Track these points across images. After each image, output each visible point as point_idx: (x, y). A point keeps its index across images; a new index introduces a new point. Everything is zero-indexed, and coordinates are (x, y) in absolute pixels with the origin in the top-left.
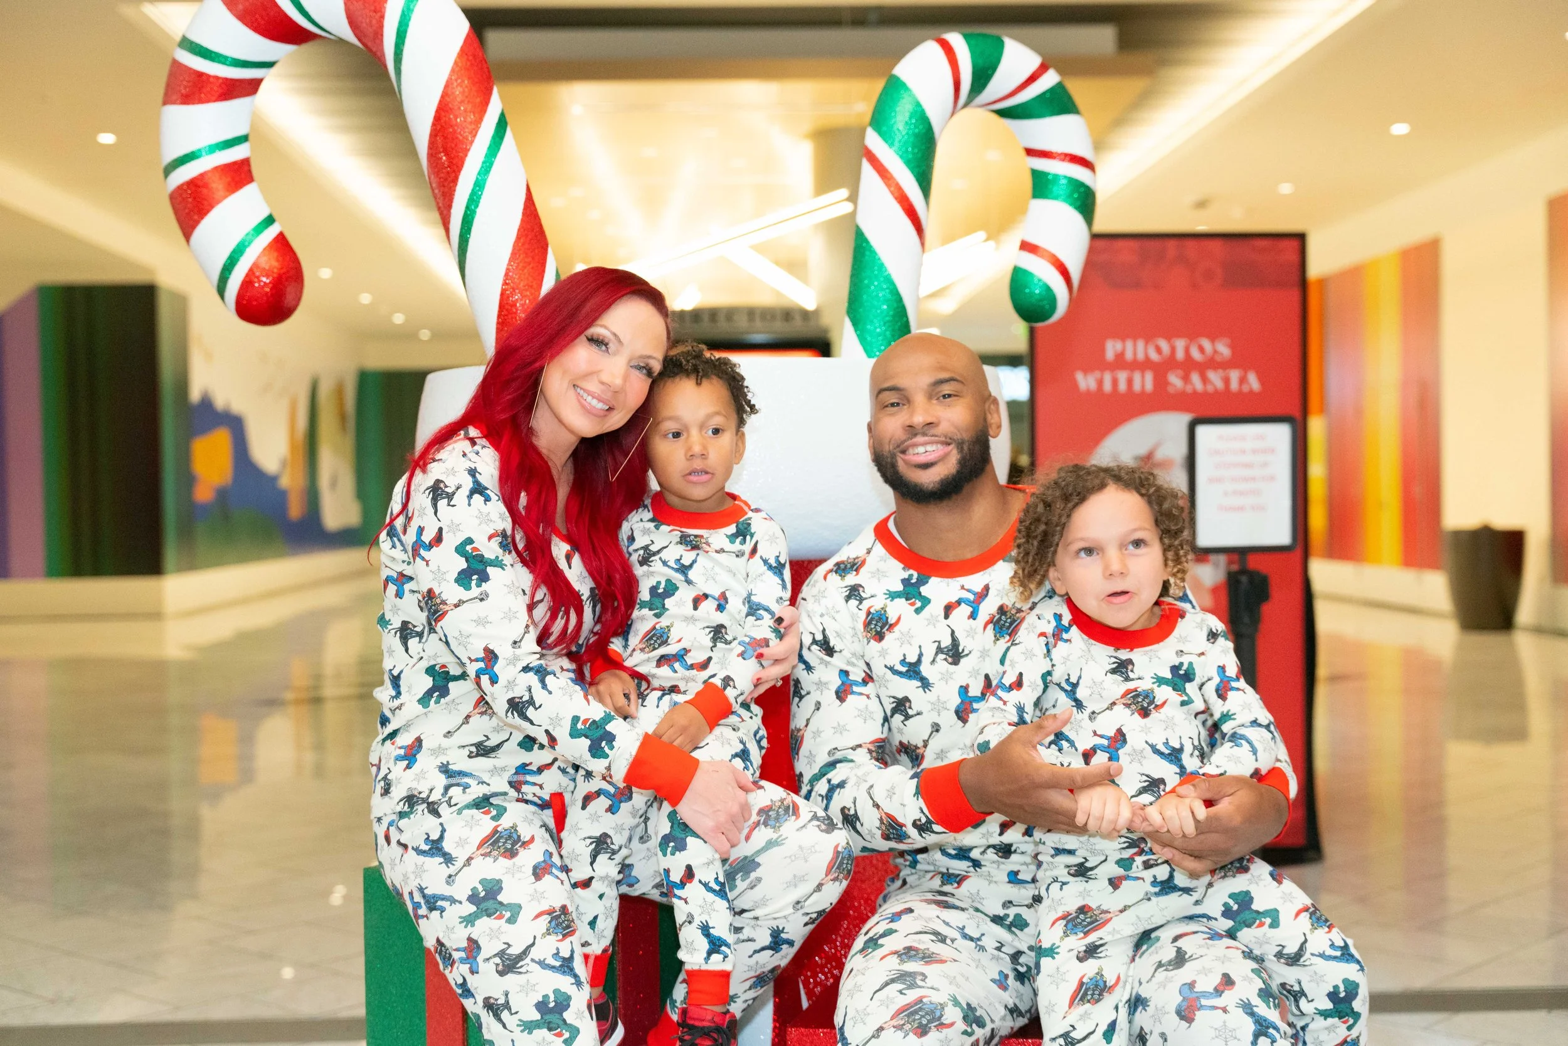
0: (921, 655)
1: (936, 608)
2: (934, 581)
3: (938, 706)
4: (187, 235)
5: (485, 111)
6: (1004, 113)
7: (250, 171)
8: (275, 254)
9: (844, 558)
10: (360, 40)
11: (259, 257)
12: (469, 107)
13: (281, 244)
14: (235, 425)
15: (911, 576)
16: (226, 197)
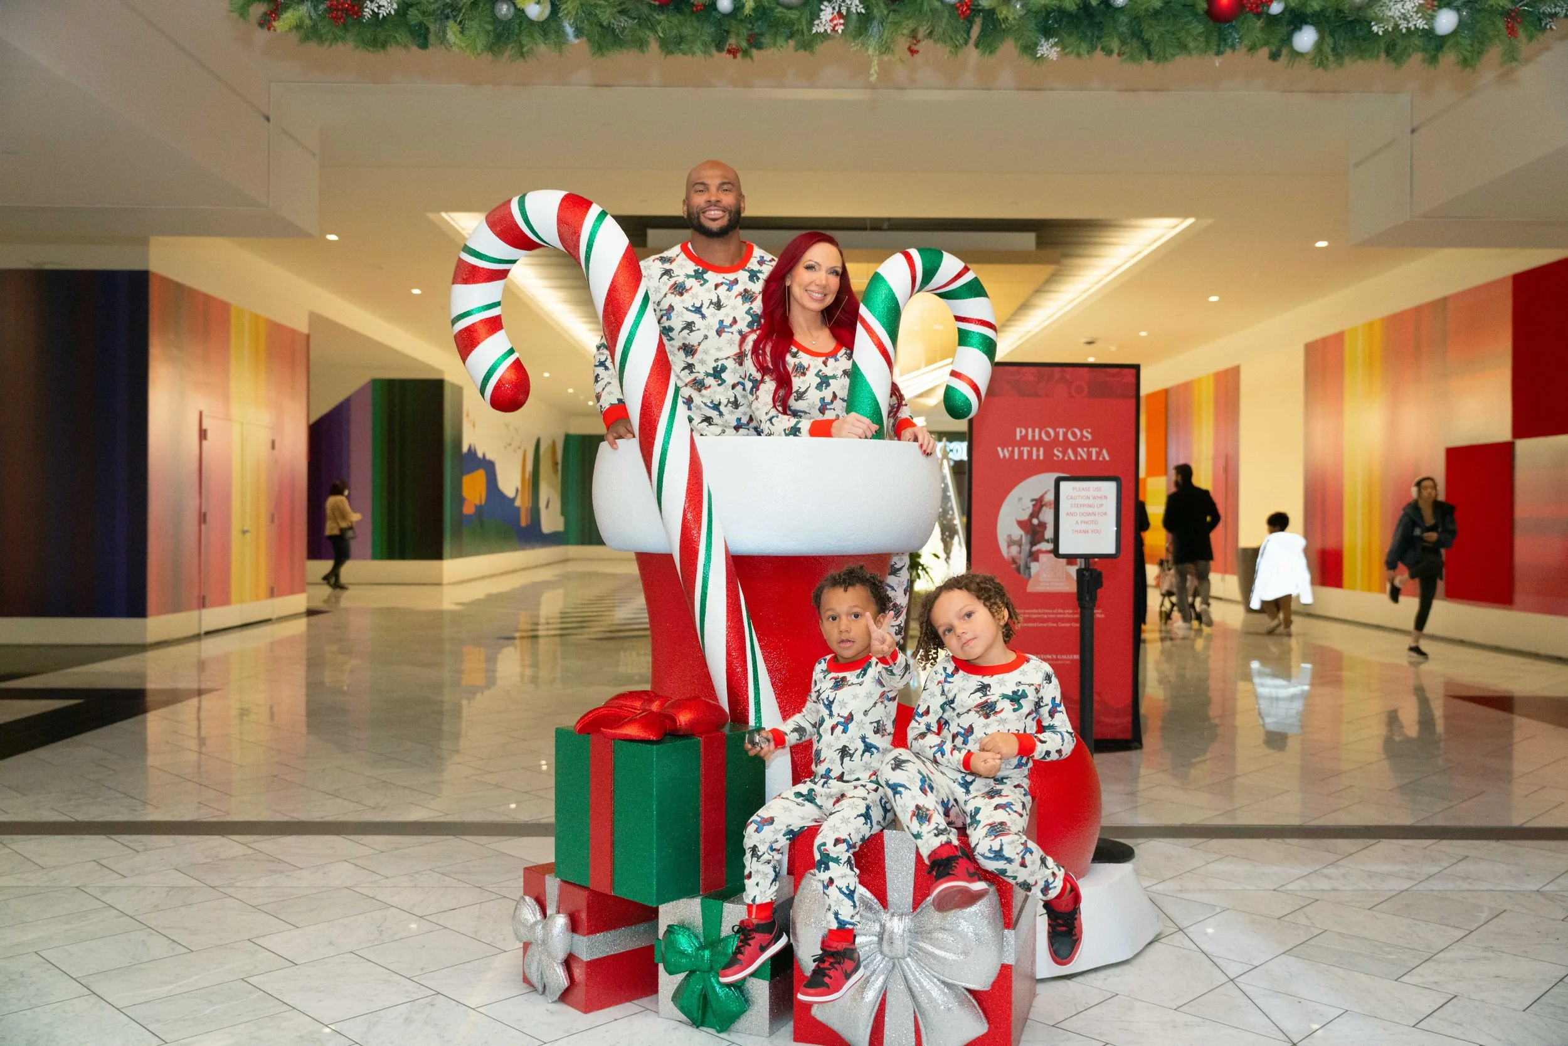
0: (702, 304)
1: (711, 285)
2: (710, 273)
3: (709, 327)
4: (464, 360)
5: (637, 291)
6: (941, 295)
7: (501, 323)
8: (514, 371)
9: (665, 256)
10: (566, 249)
11: (504, 372)
12: (627, 289)
13: (518, 365)
14: (489, 467)
15: (699, 269)
16: (486, 338)
